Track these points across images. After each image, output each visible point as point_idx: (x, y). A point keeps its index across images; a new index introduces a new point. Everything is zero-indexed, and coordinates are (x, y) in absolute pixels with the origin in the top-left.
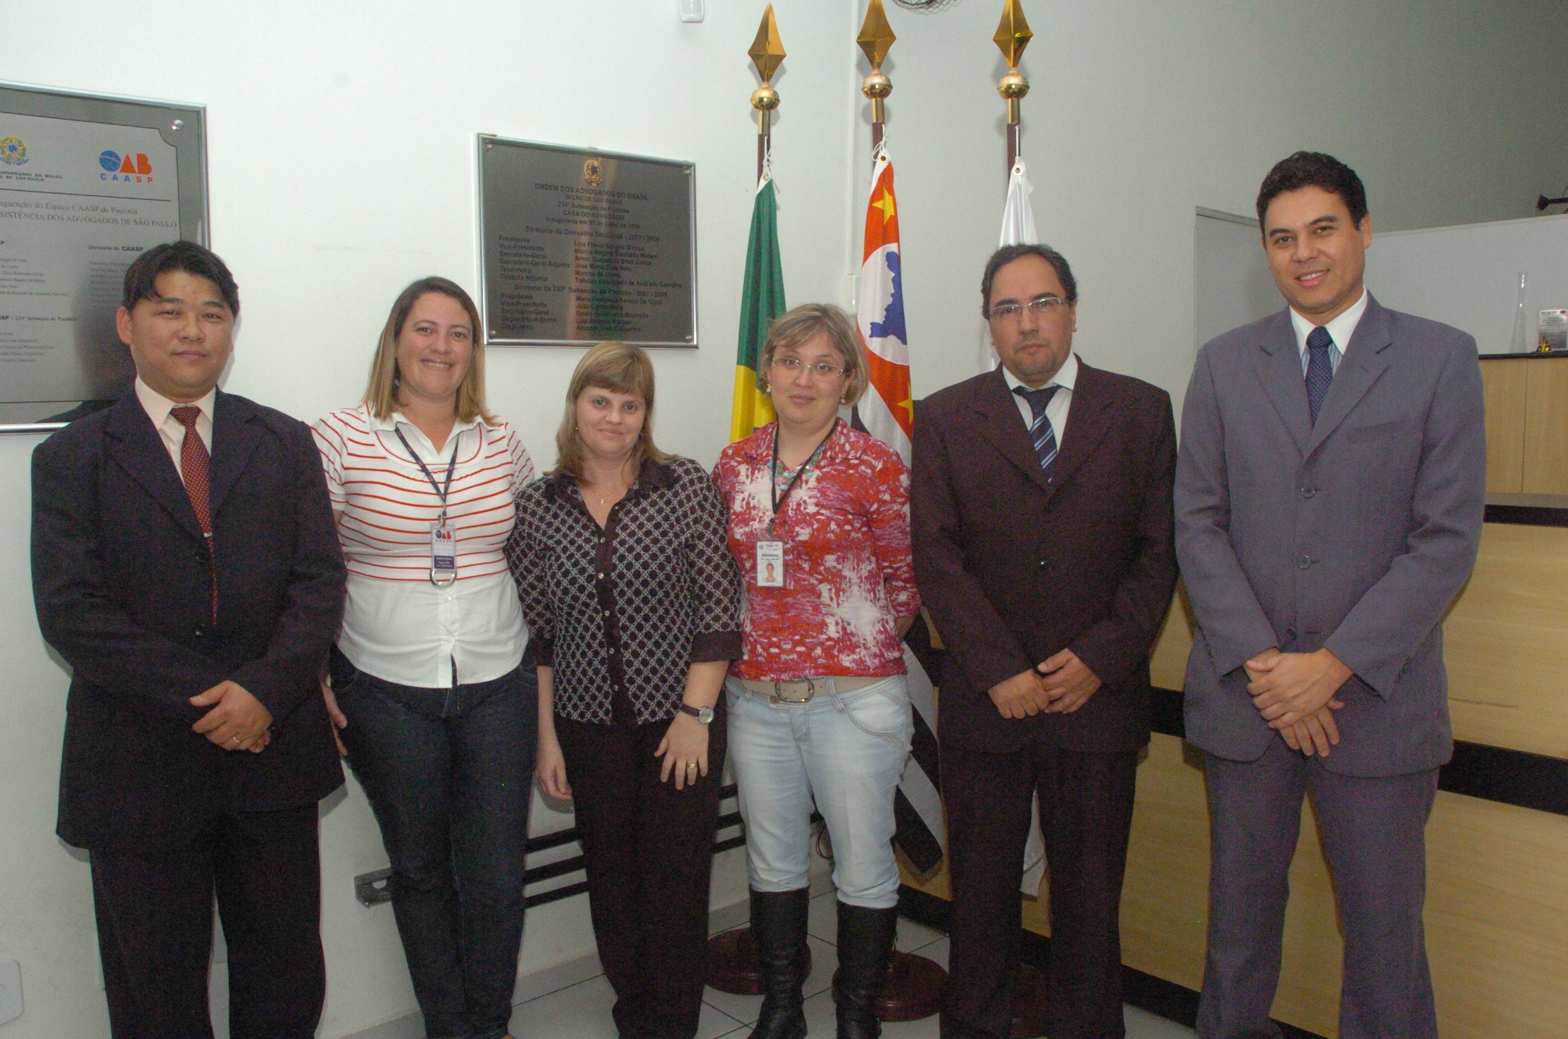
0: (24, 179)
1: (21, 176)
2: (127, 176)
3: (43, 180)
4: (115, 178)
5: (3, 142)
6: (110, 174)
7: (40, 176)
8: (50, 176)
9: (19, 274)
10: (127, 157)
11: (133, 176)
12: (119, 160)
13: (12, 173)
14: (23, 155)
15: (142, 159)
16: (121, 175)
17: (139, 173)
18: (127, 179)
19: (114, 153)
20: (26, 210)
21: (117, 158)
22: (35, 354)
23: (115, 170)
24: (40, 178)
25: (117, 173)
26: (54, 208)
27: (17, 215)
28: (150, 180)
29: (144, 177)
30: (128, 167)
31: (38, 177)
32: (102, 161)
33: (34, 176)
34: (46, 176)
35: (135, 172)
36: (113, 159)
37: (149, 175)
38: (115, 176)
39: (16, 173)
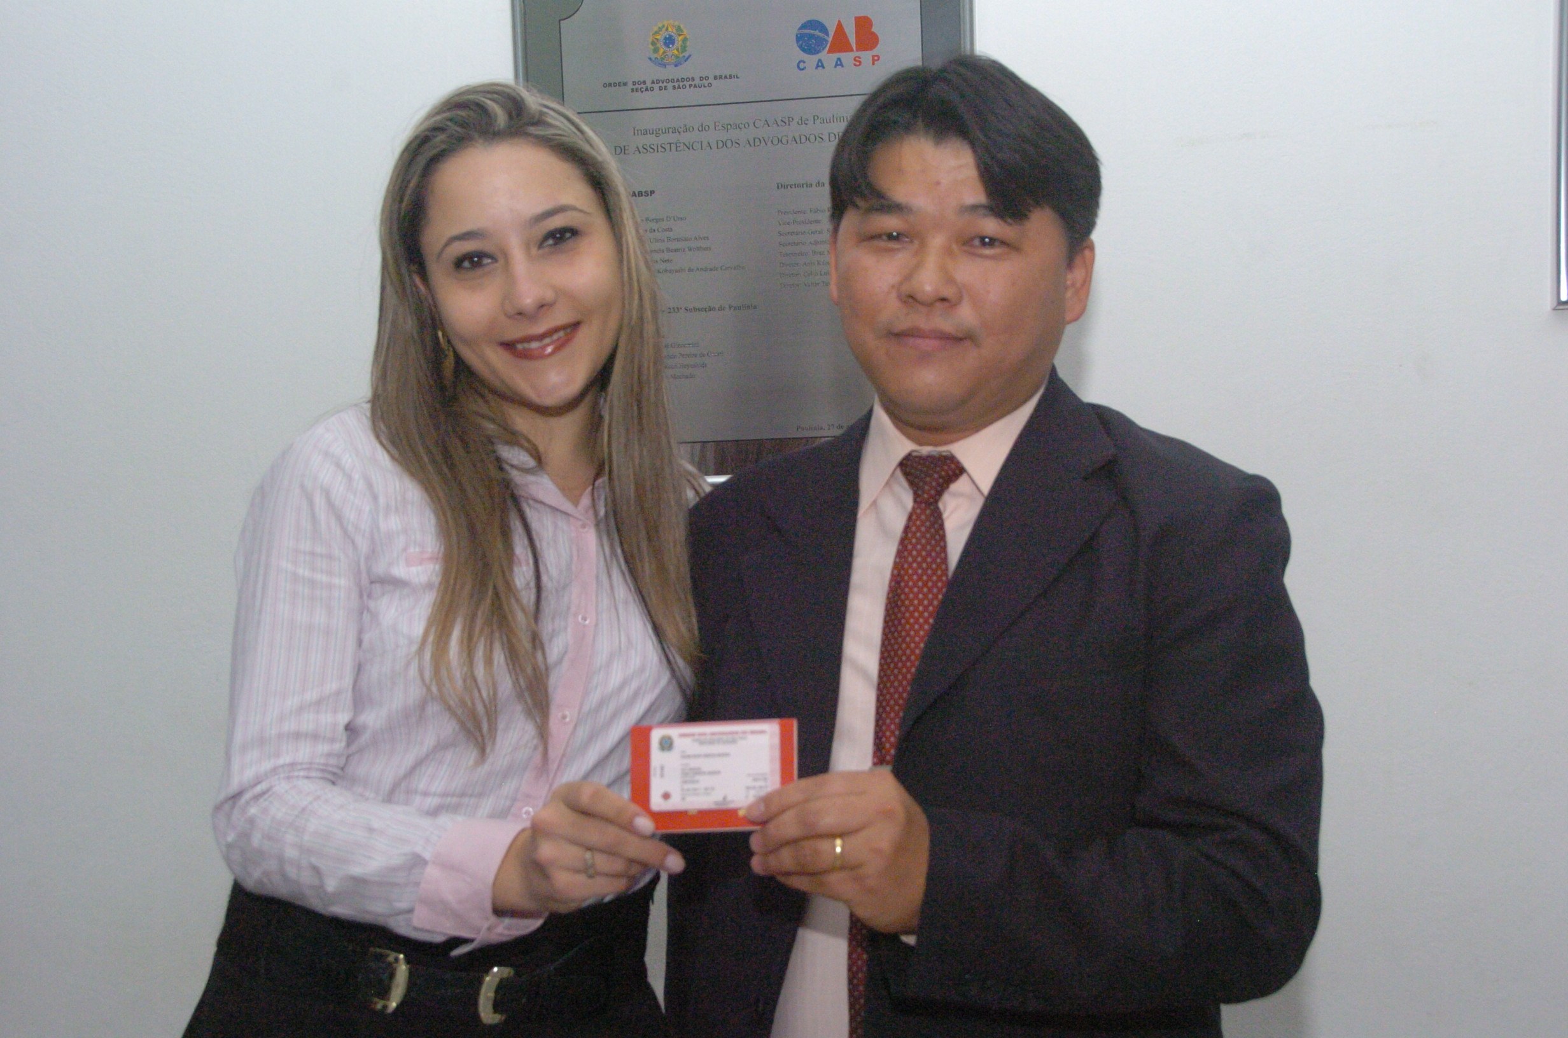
0: (684, 87)
1: (680, 84)
2: (839, 59)
3: (710, 85)
4: (820, 65)
5: (656, 33)
6: (812, 60)
7: (707, 78)
8: (721, 77)
9: (678, 240)
10: (840, 26)
11: (847, 58)
12: (827, 34)
13: (668, 81)
14: (684, 48)
15: (863, 24)
16: (828, 58)
17: (858, 50)
18: (839, 63)
19: (820, 23)
20: (687, 138)
21: (823, 29)
22: (694, 366)
23: (818, 52)
24: (706, 82)
25: (824, 55)
26: (726, 128)
27: (673, 147)
28: (876, 59)
29: (866, 56)
30: (840, 43)
31: (703, 82)
32: (799, 38)
33: (697, 82)
34: (715, 78)
35: (852, 50)
36: (817, 33)
37: (875, 52)
38: (820, 61)
39: (672, 81)
